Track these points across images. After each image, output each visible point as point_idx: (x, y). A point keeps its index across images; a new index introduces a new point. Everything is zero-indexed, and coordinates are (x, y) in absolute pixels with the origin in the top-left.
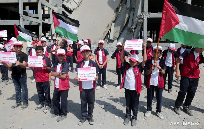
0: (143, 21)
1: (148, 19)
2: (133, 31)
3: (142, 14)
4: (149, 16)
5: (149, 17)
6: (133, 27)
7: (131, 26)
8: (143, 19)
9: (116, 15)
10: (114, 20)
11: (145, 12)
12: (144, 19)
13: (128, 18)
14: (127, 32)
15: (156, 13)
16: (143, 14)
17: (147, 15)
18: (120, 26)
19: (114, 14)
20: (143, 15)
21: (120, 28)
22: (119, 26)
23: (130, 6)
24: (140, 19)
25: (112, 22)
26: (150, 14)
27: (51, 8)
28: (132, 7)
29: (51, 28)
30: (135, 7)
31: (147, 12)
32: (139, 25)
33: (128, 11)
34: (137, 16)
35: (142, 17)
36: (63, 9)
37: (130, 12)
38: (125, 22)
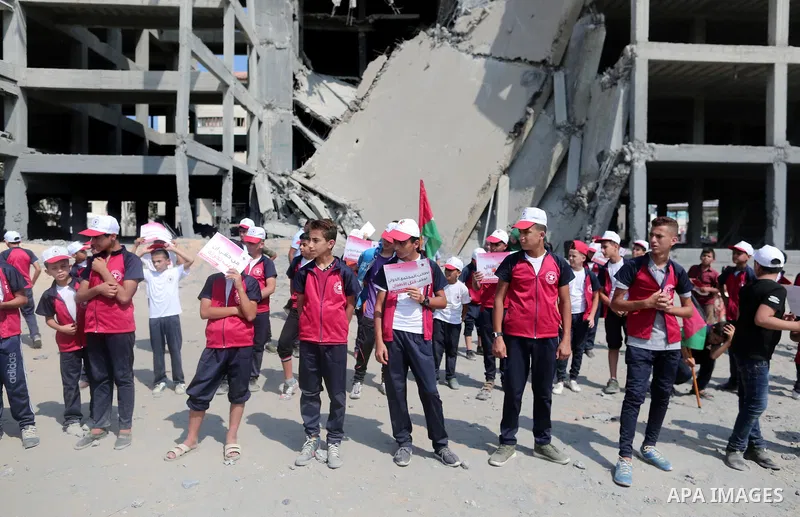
0: (631, 172)
1: (648, 164)
2: (586, 205)
3: (626, 149)
4: (652, 156)
5: (650, 159)
6: (585, 192)
7: (575, 189)
8: (629, 164)
9: (515, 147)
10: (508, 164)
11: (636, 143)
12: (636, 164)
13: (561, 160)
14: (561, 210)
15: (673, 143)
16: (631, 148)
17: (645, 153)
18: (533, 189)
19: (506, 144)
20: (632, 153)
21: (532, 194)
22: (529, 186)
23: (568, 118)
24: (619, 166)
25: (499, 172)
26: (653, 149)
27: (254, 112)
28: (574, 123)
29: (251, 187)
30: (584, 121)
31: (645, 142)
32: (614, 184)
33: (561, 134)
34: (609, 154)
35: (628, 158)
36: (296, 117)
37: (569, 139)
38: (549, 172)
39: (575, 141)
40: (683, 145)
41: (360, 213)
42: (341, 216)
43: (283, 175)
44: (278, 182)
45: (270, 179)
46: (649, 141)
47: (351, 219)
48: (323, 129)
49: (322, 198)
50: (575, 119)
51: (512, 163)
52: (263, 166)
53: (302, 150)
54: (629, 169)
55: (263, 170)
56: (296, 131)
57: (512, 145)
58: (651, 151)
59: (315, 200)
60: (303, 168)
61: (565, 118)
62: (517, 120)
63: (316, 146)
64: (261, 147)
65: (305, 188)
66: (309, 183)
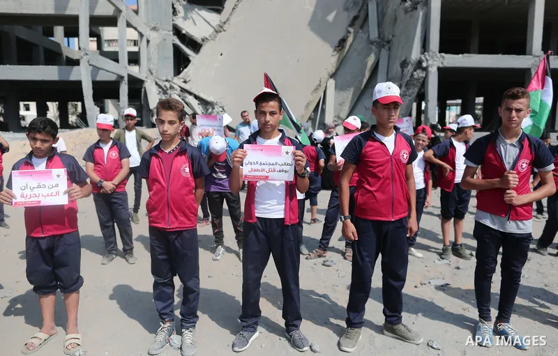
0: (427, 75)
1: (439, 69)
3: (423, 58)
4: (442, 63)
5: (441, 66)
8: (425, 69)
9: (339, 57)
10: (334, 71)
11: (431, 53)
12: (430, 69)
13: (373, 67)
15: (457, 53)
16: (427, 57)
17: (437, 60)
18: (352, 89)
19: (333, 56)
20: (427, 61)
21: (352, 92)
22: (349, 87)
23: (379, 35)
24: (418, 71)
25: (328, 76)
26: (443, 57)
27: (143, 33)
28: (383, 39)
29: (143, 90)
30: (391, 37)
31: (437, 52)
32: (414, 84)
33: (374, 48)
34: (410, 62)
35: (424, 65)
36: (176, 37)
37: (380, 51)
38: (364, 76)
39: (384, 53)
40: (465, 55)
41: (225, 108)
42: (210, 110)
43: (167, 81)
44: (163, 86)
45: (157, 84)
46: (440, 52)
47: (218, 113)
48: (196, 46)
49: (196, 97)
50: (384, 36)
51: (337, 69)
52: (152, 74)
53: (181, 62)
54: (425, 73)
55: (152, 77)
56: (176, 47)
57: (337, 56)
58: (441, 59)
59: (190, 99)
60: (182, 75)
61: (377, 35)
62: (340, 37)
63: (191, 58)
64: (149, 59)
65: (183, 90)
66: (186, 87)
